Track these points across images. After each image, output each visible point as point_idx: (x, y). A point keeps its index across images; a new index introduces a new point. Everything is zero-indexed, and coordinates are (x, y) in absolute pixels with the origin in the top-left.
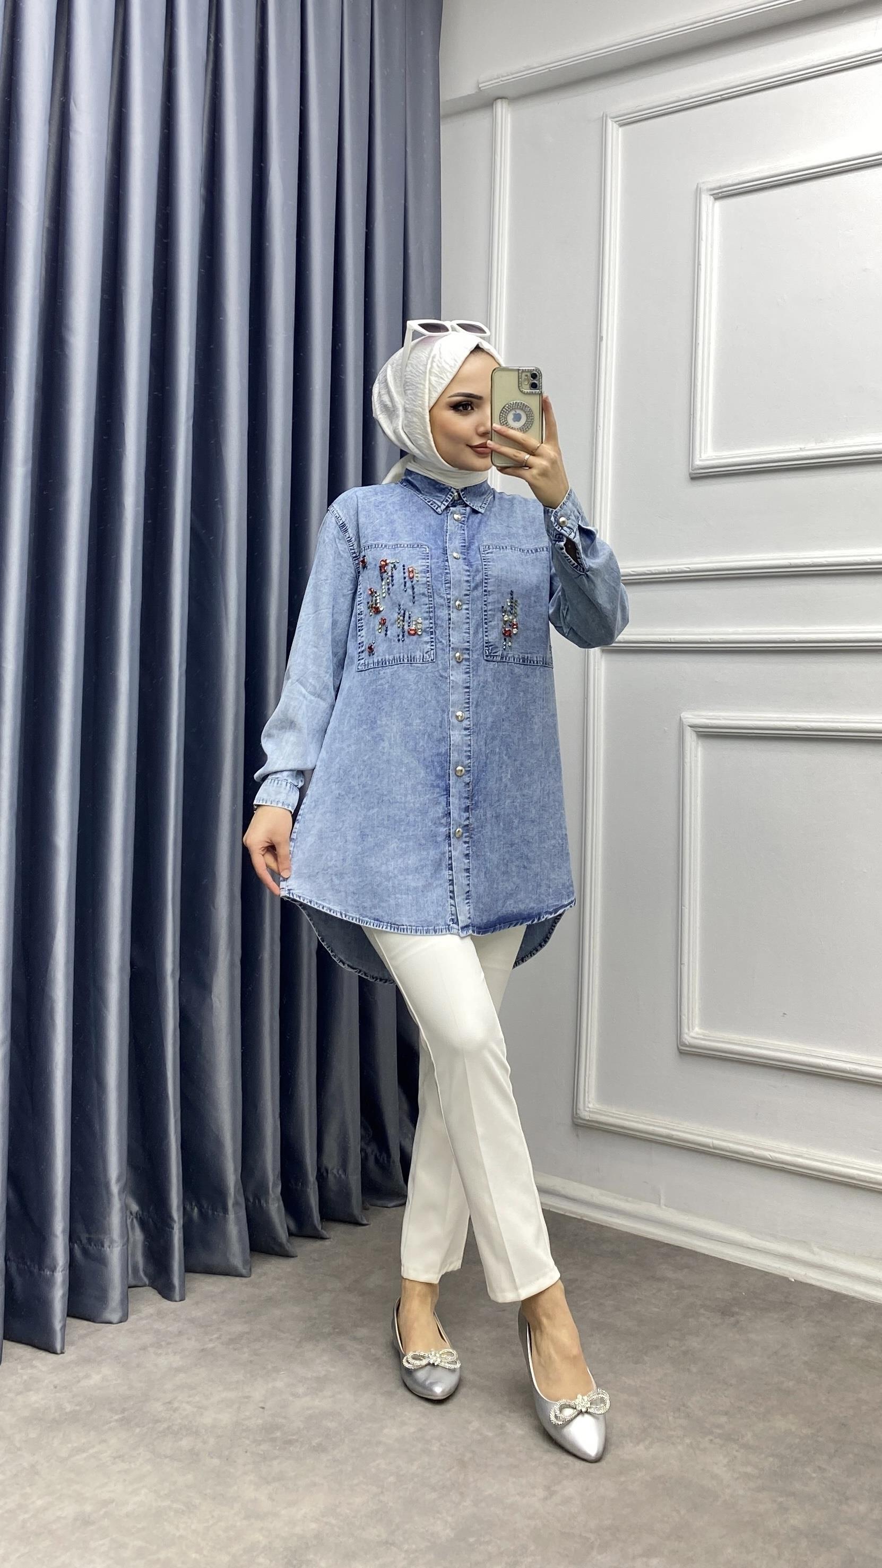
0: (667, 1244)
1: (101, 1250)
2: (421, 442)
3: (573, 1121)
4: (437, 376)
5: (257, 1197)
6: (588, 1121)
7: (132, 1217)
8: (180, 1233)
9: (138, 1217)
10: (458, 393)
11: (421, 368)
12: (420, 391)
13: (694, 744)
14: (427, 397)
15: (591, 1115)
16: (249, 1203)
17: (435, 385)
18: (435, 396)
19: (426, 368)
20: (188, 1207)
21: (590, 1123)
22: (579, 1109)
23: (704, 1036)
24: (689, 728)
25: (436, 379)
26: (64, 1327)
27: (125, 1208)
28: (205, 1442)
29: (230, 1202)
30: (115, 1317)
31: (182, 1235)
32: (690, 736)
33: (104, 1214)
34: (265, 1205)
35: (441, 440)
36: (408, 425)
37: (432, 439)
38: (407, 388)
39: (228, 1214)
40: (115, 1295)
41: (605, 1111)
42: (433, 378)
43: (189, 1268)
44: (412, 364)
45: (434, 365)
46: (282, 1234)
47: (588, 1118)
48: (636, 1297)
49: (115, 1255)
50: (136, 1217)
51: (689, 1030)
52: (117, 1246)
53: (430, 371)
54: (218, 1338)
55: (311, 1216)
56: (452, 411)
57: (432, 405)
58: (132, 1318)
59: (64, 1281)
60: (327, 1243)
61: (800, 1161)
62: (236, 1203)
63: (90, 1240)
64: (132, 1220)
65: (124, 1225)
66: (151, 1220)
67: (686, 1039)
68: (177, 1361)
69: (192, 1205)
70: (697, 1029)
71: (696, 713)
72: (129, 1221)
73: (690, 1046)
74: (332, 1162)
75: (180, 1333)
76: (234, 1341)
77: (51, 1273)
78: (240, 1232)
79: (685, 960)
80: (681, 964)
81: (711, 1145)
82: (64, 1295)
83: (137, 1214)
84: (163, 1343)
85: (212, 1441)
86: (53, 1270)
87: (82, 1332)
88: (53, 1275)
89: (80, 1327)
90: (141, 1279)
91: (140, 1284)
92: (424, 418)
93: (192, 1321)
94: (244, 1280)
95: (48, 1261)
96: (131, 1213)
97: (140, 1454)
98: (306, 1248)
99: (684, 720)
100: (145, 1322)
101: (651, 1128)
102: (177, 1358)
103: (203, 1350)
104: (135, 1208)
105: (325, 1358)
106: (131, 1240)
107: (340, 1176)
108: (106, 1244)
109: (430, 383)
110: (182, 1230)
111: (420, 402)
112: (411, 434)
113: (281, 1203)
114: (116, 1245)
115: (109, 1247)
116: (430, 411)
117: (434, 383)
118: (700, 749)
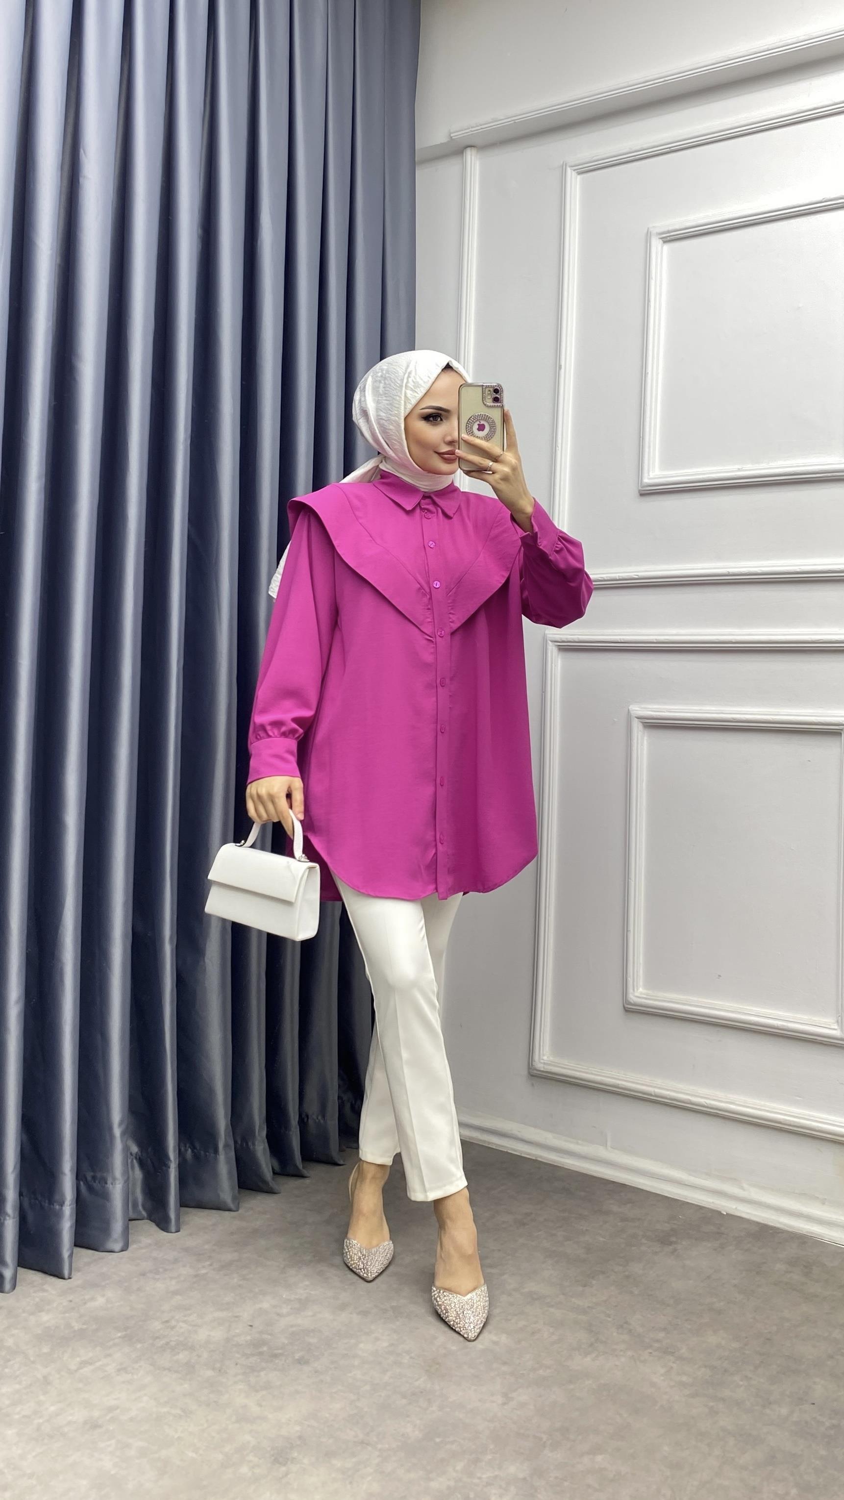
0: (614, 1182)
1: (104, 1187)
3: (529, 1073)
5: (244, 1139)
6: (543, 1071)
7: (132, 1157)
8: (175, 1171)
9: (138, 1157)
10: (429, 406)
13: (640, 734)
15: (545, 1066)
16: (238, 1146)
20: (183, 1149)
21: (544, 1074)
22: (535, 1061)
23: (647, 995)
24: (637, 719)
26: (71, 1256)
27: (126, 1149)
28: (199, 1356)
29: (221, 1145)
30: (117, 1246)
31: (177, 1173)
32: (637, 726)
33: (109, 1153)
34: (251, 1147)
35: (416, 450)
37: (406, 447)
39: (219, 1155)
40: (117, 1226)
41: (559, 1063)
43: (184, 1203)
46: (268, 1174)
47: (542, 1069)
48: (584, 1229)
49: (117, 1191)
50: (136, 1158)
51: (634, 990)
52: (119, 1184)
53: (406, 385)
54: (211, 1265)
55: (292, 1158)
56: (424, 422)
57: (407, 414)
58: (132, 1247)
59: (71, 1215)
60: (307, 1181)
61: (733, 1107)
62: (226, 1146)
63: (94, 1178)
64: (132, 1161)
65: (125, 1164)
66: (149, 1159)
67: (631, 998)
68: (173, 1285)
69: (186, 1147)
70: (641, 990)
71: (643, 706)
72: (129, 1161)
73: (635, 1005)
74: (313, 1108)
75: (176, 1261)
76: (225, 1267)
77: (60, 1207)
78: (230, 1173)
79: (631, 928)
80: (627, 931)
81: (653, 1094)
82: (71, 1227)
83: (136, 1155)
84: (161, 1270)
85: (205, 1355)
86: (62, 1204)
87: (86, 1260)
88: (62, 1209)
89: (85, 1255)
90: (140, 1212)
91: (138, 1218)
93: (186, 1250)
94: (232, 1213)
95: (57, 1197)
96: (131, 1154)
97: (140, 1366)
98: (290, 1185)
99: (632, 712)
100: (144, 1251)
101: (598, 1078)
102: (174, 1282)
103: (196, 1276)
104: (135, 1149)
105: (307, 1283)
106: (131, 1178)
107: (319, 1121)
108: (109, 1182)
110: (177, 1168)
112: (388, 439)
113: (267, 1145)
114: (117, 1182)
115: (112, 1184)
118: (645, 738)
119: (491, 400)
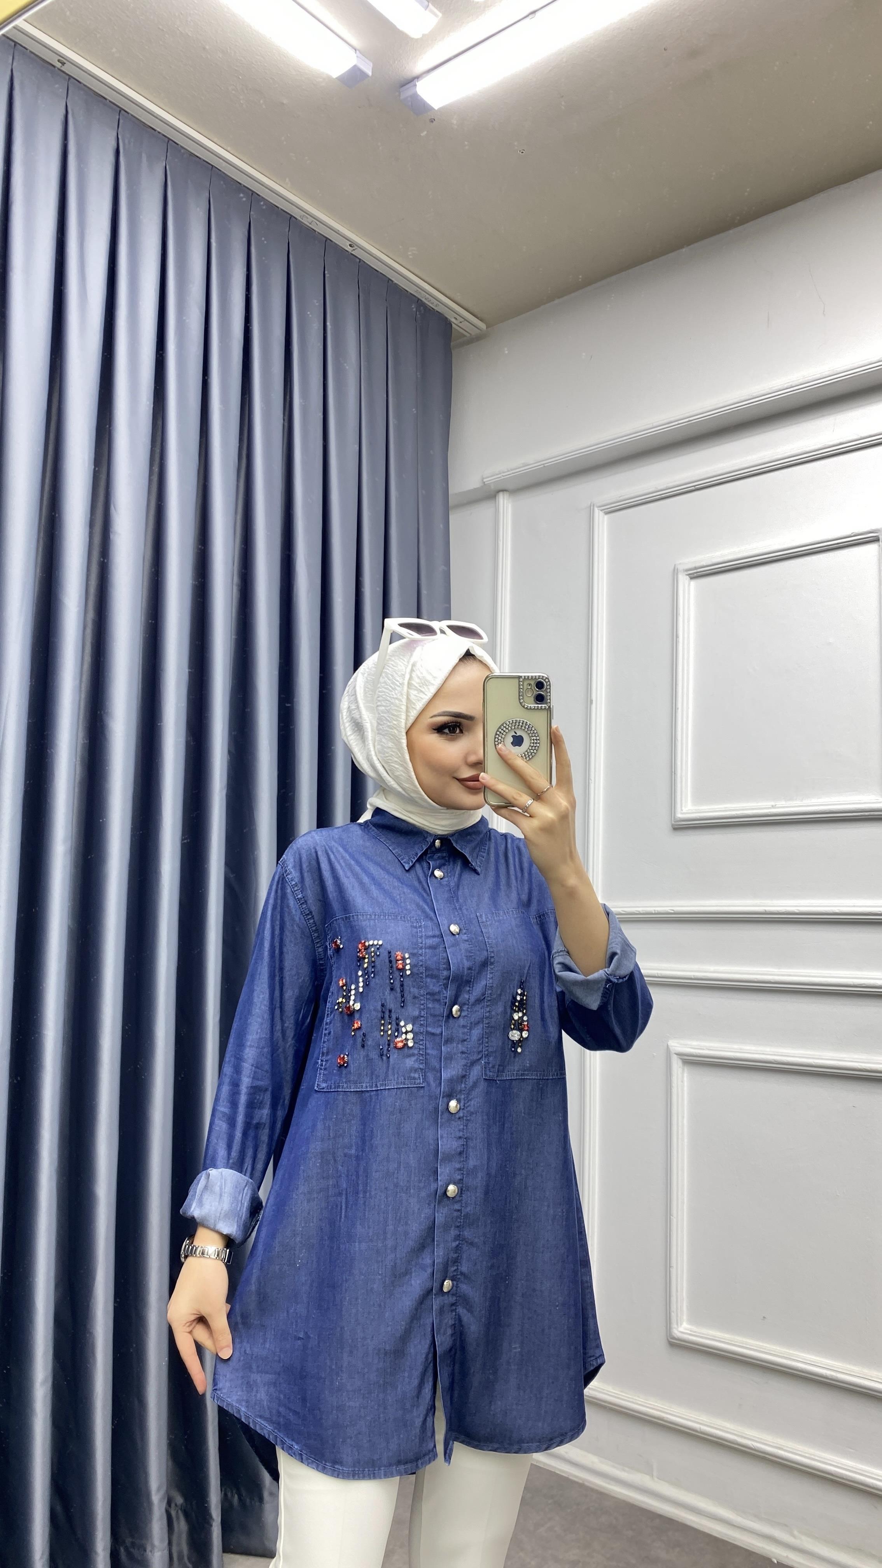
0: (660, 1515)
1: (142, 1553)
2: (398, 773)
4: (417, 690)
7: (176, 1508)
10: (444, 712)
11: (398, 678)
12: (396, 708)
13: (680, 1070)
14: (403, 716)
17: (414, 701)
18: (414, 714)
19: (404, 680)
23: (692, 1331)
24: (676, 1055)
25: (415, 692)
29: (266, 1494)
31: (220, 1530)
32: (676, 1063)
35: (422, 771)
36: (381, 752)
37: (412, 770)
38: (379, 703)
39: (263, 1503)
41: (604, 1389)
42: (413, 692)
43: (228, 1550)
44: (386, 673)
45: (414, 675)
49: (157, 1554)
50: (180, 1509)
51: (678, 1325)
53: (408, 683)
56: (436, 735)
57: (409, 725)
61: (784, 1453)
66: (192, 1511)
67: (675, 1333)
69: (230, 1492)
70: (686, 1324)
71: (683, 1043)
73: (678, 1339)
79: (674, 1263)
80: (670, 1266)
81: (699, 1430)
83: (180, 1504)
92: (400, 743)
96: (175, 1504)
99: (671, 1045)
101: (644, 1409)
104: (179, 1499)
108: (148, 1550)
109: (408, 699)
110: (221, 1525)
111: (395, 722)
112: (387, 763)
114: (156, 1550)
115: (151, 1553)
116: (407, 733)
117: (412, 697)
118: (686, 1075)
119: (532, 699)
